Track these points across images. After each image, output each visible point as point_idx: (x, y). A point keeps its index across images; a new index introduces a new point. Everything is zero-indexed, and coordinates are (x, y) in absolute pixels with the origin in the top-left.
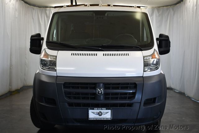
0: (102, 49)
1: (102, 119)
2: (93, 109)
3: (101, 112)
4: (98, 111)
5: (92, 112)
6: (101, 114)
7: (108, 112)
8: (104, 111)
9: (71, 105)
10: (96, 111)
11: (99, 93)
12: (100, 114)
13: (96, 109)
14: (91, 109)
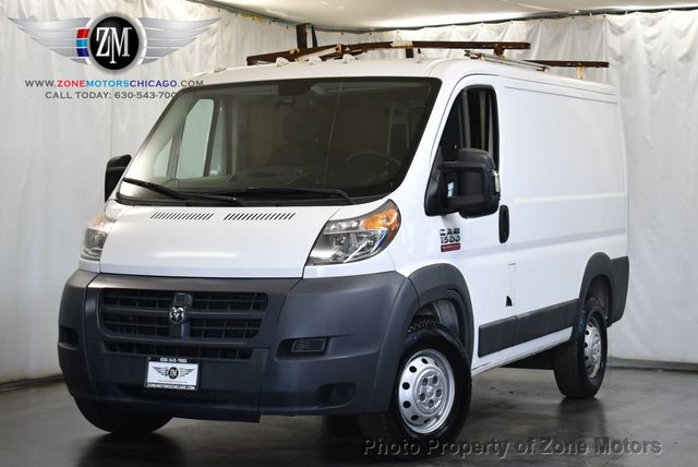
0: (240, 201)
1: (176, 387)
2: (158, 360)
3: (175, 369)
4: (170, 366)
5: (156, 368)
6: (175, 374)
7: (190, 370)
8: (183, 366)
9: (111, 346)
10: (165, 365)
11: (174, 318)
12: (173, 374)
13: (166, 359)
14: (152, 360)
